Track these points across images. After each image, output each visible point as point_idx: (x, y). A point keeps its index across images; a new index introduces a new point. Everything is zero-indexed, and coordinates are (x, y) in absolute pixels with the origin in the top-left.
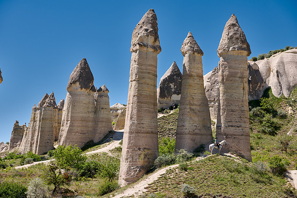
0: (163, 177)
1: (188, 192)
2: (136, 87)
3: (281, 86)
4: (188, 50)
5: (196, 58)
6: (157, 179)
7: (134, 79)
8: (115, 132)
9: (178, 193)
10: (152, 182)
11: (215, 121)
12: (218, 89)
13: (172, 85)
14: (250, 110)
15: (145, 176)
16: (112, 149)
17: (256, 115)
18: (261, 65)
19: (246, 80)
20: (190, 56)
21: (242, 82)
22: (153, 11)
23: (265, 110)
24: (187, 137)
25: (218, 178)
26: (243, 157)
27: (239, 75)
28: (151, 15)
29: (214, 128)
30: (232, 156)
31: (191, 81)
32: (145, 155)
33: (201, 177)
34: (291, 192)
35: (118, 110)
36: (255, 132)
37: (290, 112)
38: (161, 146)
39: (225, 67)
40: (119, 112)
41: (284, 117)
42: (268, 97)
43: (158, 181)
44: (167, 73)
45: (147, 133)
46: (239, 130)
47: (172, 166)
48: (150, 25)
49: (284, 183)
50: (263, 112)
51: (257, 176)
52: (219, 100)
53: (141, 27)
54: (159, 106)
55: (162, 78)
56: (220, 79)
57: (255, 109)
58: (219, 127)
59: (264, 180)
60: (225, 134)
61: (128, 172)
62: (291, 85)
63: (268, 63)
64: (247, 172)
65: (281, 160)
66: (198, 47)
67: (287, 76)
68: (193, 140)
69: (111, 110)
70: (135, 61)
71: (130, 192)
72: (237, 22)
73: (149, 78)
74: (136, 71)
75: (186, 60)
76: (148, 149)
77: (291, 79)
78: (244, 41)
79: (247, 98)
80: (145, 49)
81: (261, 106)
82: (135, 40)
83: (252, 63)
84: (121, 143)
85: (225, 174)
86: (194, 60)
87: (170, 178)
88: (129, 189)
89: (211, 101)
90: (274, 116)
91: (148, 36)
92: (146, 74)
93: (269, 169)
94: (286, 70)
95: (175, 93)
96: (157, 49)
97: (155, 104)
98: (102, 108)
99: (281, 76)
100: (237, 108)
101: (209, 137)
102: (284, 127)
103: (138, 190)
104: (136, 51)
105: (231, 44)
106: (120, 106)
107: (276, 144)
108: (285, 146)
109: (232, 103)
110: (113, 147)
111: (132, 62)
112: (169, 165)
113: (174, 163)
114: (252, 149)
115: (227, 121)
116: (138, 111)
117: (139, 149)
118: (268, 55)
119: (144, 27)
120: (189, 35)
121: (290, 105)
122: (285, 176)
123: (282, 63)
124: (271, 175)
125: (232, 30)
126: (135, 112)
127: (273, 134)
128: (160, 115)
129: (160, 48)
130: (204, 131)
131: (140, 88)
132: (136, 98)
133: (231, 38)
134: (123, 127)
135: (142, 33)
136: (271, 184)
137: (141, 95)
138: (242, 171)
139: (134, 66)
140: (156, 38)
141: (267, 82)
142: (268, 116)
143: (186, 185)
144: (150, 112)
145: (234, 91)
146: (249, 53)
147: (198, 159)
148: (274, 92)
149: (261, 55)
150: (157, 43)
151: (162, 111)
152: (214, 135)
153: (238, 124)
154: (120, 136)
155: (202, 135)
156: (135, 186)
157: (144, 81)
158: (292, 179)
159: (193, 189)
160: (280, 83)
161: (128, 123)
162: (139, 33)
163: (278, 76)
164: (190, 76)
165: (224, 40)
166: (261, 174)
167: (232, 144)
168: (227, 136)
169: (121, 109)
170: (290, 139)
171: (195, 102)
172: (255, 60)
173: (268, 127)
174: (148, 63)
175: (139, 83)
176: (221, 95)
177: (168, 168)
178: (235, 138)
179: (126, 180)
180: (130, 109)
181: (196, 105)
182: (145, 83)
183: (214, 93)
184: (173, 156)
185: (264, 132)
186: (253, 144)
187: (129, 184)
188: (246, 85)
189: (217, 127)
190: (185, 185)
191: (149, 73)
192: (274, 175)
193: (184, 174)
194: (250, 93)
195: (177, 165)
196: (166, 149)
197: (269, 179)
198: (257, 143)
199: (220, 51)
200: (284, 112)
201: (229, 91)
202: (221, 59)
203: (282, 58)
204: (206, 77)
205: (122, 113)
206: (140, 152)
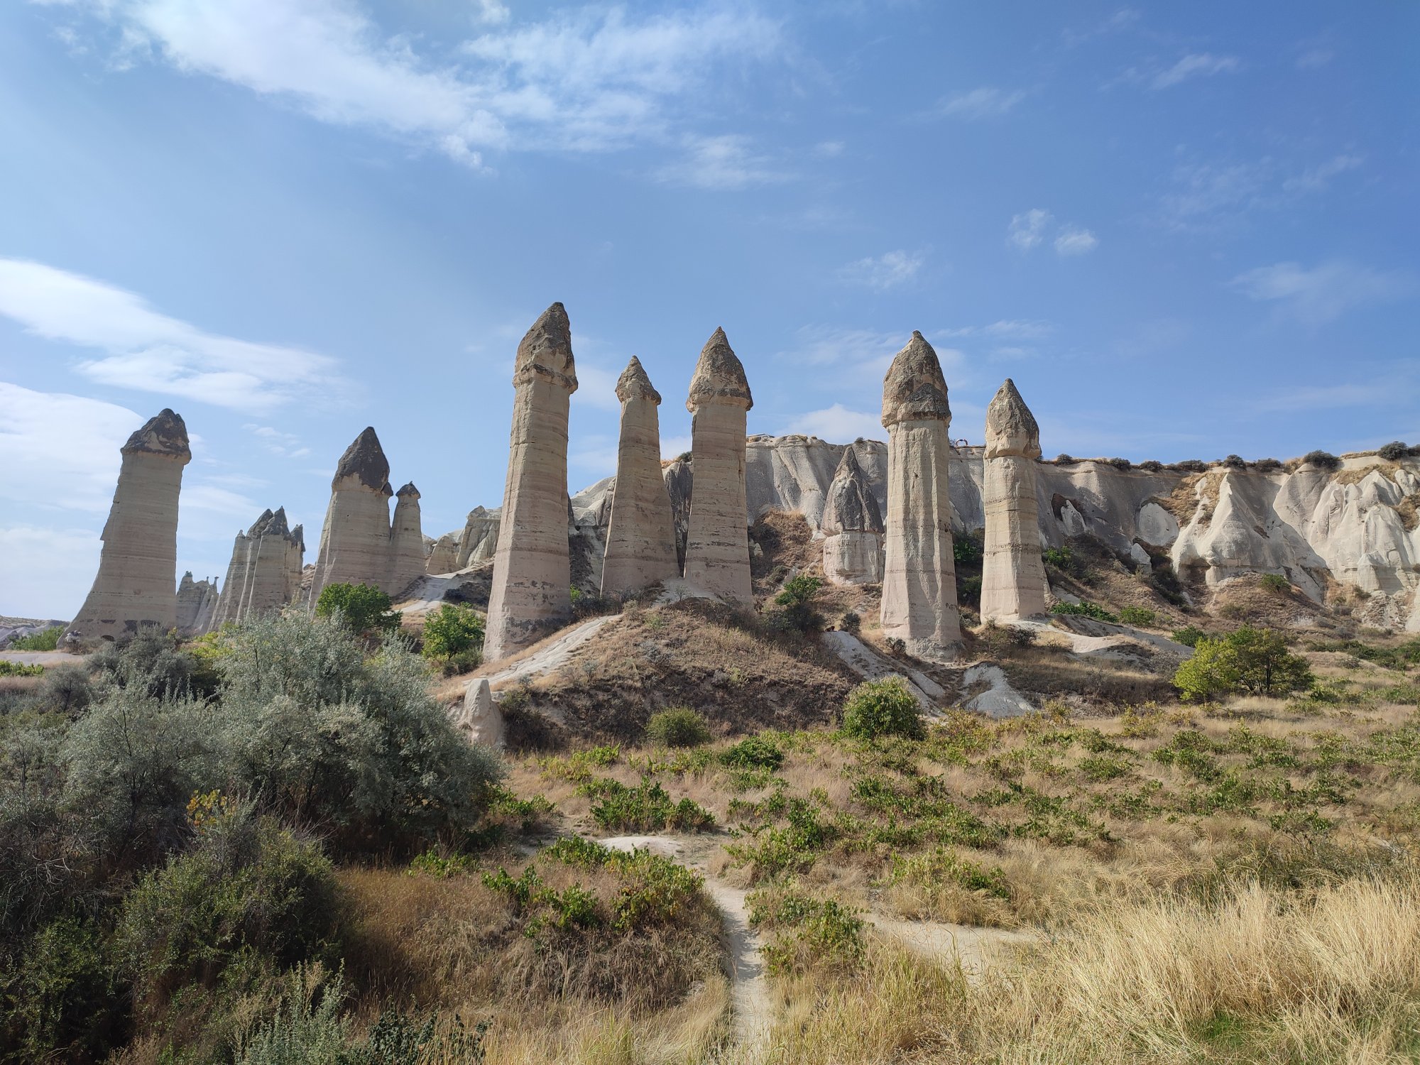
2: (528, 455)
4: (633, 391)
5: (648, 407)
21: (738, 458)
22: (561, 305)
24: (631, 561)
28: (558, 313)
31: (638, 452)
32: (545, 597)
45: (550, 552)
46: (732, 552)
48: (557, 333)
53: (539, 335)
60: (706, 559)
61: (508, 631)
68: (642, 570)
73: (555, 439)
74: (527, 423)
76: (552, 586)
80: (548, 379)
82: (526, 360)
86: (644, 411)
92: (548, 431)
96: (570, 382)
97: (564, 496)
98: (406, 529)
100: (729, 509)
101: (672, 565)
104: (528, 382)
105: (717, 384)
117: (534, 584)
119: (546, 336)
125: (719, 356)
129: (575, 382)
130: (661, 554)
131: (537, 459)
135: (542, 346)
139: (523, 412)
140: (569, 361)
144: (555, 509)
146: (750, 404)
150: (568, 373)
153: (731, 541)
155: (657, 560)
162: (534, 345)
164: (637, 440)
167: (720, 579)
168: (709, 563)
171: (646, 495)
174: (553, 409)
175: (534, 448)
178: (724, 567)
181: (647, 500)
182: (547, 449)
191: (555, 429)
206: (535, 591)
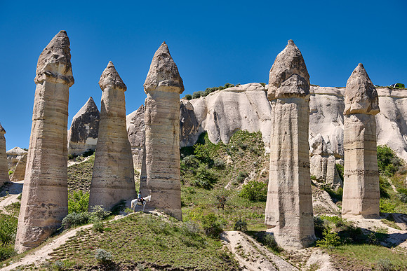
0: (73, 240)
1: (103, 259)
2: (41, 127)
3: (218, 130)
4: (108, 84)
5: (118, 94)
6: (65, 243)
7: (38, 117)
8: (12, 183)
9: (91, 260)
10: (59, 246)
11: (140, 171)
12: (144, 132)
13: (87, 126)
14: (182, 158)
15: (49, 239)
16: (7, 205)
17: (189, 165)
18: (196, 104)
19: (177, 122)
20: (109, 91)
21: (173, 124)
22: (65, 33)
23: (199, 159)
24: (105, 190)
25: (140, 240)
26: (171, 215)
27: (169, 116)
28: (62, 38)
29: (137, 180)
30: (159, 214)
31: (110, 122)
32: (50, 213)
33: (119, 239)
34: (228, 257)
35: (17, 155)
36: (187, 185)
37: (228, 161)
38: (71, 201)
39: (153, 106)
40: (19, 158)
41: (221, 167)
42: (204, 143)
43: (66, 246)
44: (82, 111)
45: (54, 185)
46: (167, 183)
47: (85, 227)
48: (60, 51)
49: (219, 247)
50: (197, 161)
51: (187, 239)
52: (144, 145)
53: (50, 52)
54: (70, 152)
55: (75, 117)
56: (146, 120)
57: (187, 157)
58: (143, 179)
59: (196, 243)
60: (151, 188)
61: (27, 235)
62: (231, 129)
63: (204, 102)
64: (176, 233)
65: (216, 219)
66: (121, 80)
67: (226, 119)
68: (112, 195)
69: (8, 155)
70: (40, 95)
71: (29, 260)
72: (168, 52)
73: (58, 116)
74: (41, 107)
75: (104, 95)
76: (55, 206)
77: (231, 122)
78: (176, 76)
79: (178, 144)
80: (54, 80)
81: (195, 154)
82: (41, 68)
83: (185, 102)
84: (20, 198)
85: (150, 236)
86: (115, 96)
87: (81, 242)
88: (28, 256)
89: (135, 147)
90: (210, 167)
91: (57, 63)
92: (53, 112)
93: (202, 230)
94: (225, 111)
95: (90, 135)
96: (69, 80)
97: (65, 150)
99: (220, 119)
100: (166, 156)
101: (132, 191)
102: (221, 180)
103: (39, 257)
104: (41, 82)
105: (160, 78)
106: (20, 150)
107: (211, 200)
108: (222, 202)
109: (160, 149)
110: (10, 203)
111: (37, 96)
112: (81, 225)
113: (87, 223)
114: (183, 205)
115: (153, 172)
116: (43, 157)
117: (43, 205)
118: (204, 93)
119: (53, 53)
120: (109, 65)
121: (229, 154)
122: (221, 238)
123: (220, 103)
124: (204, 237)
125: (162, 61)
126: (39, 158)
127: (208, 187)
128: (71, 163)
129: (73, 80)
130: (124, 184)
131: (46, 129)
132: (40, 141)
133: (160, 71)
134: (23, 177)
135: (50, 60)
136: (204, 248)
137: (47, 137)
138: (170, 232)
139: (38, 101)
140: (68, 67)
141: (202, 126)
142: (203, 166)
143: (102, 250)
144: (58, 159)
145: (163, 135)
146: (182, 90)
147: (117, 218)
148: (211, 137)
149: (197, 92)
150: (69, 74)
151: (73, 157)
152: (137, 189)
153: (167, 175)
154: (18, 189)
155: (122, 188)
156: (36, 253)
157: (51, 119)
158: (229, 242)
159: (110, 255)
160: (217, 127)
161: (29, 172)
162: (46, 59)
163: (215, 119)
164: (110, 115)
165: (152, 73)
166: (193, 235)
167: (160, 200)
168: (153, 190)
169: (22, 154)
170: (228, 194)
171: (115, 148)
172: (189, 98)
173: (203, 179)
174: (57, 98)
175: (44, 123)
176: (147, 140)
177: (79, 229)
178: (162, 192)
179: (25, 244)
180: (33, 155)
181: (116, 151)
182: (53, 123)
183: (139, 138)
184: (86, 214)
185: (198, 185)
186: (185, 200)
187: (28, 250)
188: (178, 128)
189: (142, 178)
190: (100, 250)
191: (58, 110)
192: (208, 237)
193: (99, 236)
194: (182, 138)
195: (91, 226)
196: (77, 206)
197: (202, 241)
198: (190, 199)
199: (147, 87)
200: (221, 162)
201: (157, 135)
202: (148, 96)
203: (220, 97)
204: (129, 117)
205: (22, 159)
206: (44, 209)
